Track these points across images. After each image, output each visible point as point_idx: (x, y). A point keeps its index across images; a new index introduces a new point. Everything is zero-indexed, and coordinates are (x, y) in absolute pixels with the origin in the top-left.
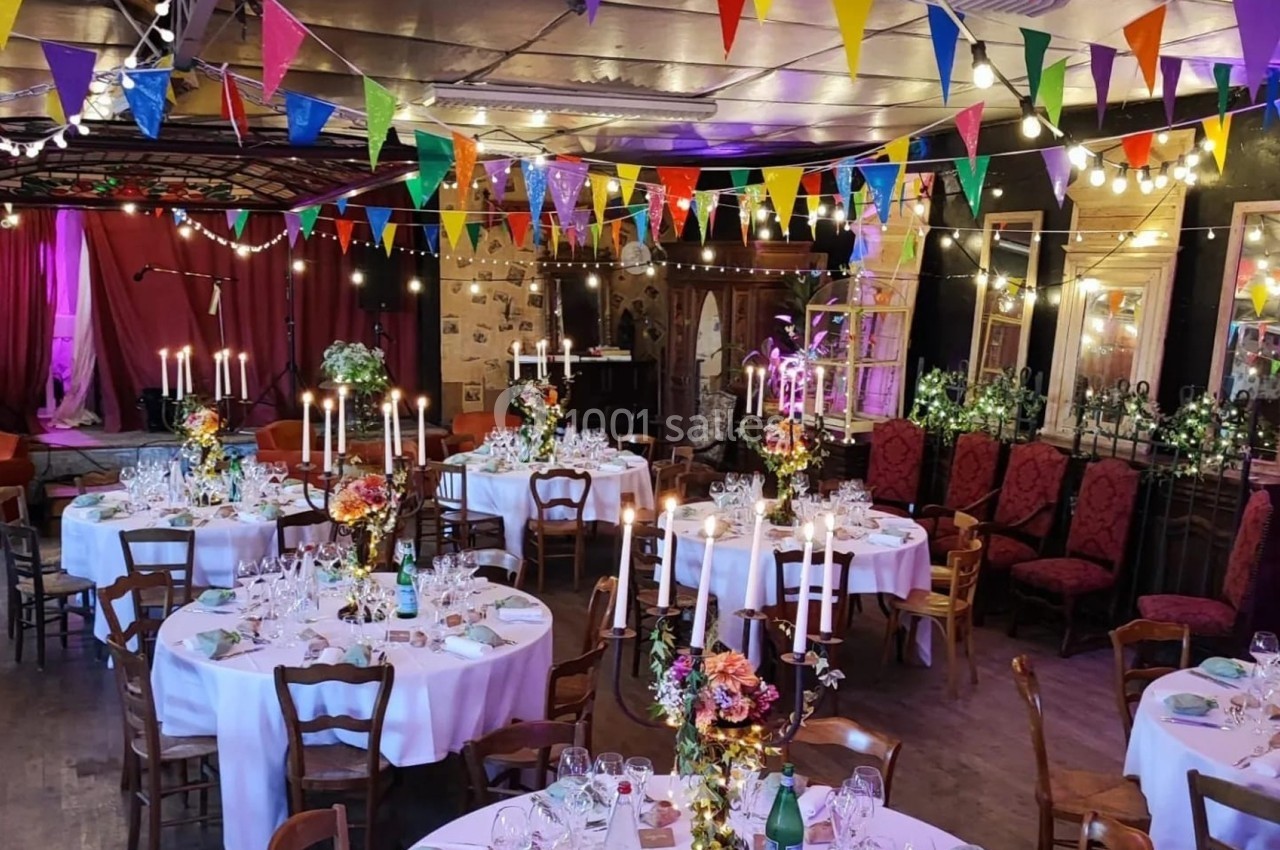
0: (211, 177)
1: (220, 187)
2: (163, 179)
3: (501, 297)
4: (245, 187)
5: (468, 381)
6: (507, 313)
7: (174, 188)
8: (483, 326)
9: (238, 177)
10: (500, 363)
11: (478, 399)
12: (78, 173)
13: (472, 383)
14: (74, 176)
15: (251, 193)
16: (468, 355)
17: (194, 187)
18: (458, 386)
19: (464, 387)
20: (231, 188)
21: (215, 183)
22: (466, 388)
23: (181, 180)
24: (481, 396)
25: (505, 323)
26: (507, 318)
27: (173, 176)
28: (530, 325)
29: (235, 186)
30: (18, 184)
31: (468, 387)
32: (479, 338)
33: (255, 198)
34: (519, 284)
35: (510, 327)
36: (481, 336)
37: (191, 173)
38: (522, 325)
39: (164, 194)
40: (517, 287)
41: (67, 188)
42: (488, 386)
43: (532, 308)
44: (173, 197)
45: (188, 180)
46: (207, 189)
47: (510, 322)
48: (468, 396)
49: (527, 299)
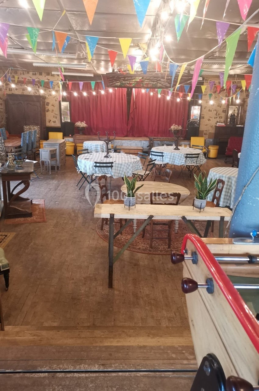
0: (154, 82)
1: (156, 84)
2: (145, 82)
3: (215, 110)
4: (160, 84)
5: (205, 130)
6: (216, 114)
7: (147, 84)
8: (210, 117)
9: (159, 82)
10: (213, 126)
12: (130, 81)
13: (206, 131)
14: (129, 82)
15: (161, 85)
16: (206, 124)
17: (150, 84)
18: (203, 131)
20: (157, 84)
21: (155, 83)
22: (204, 132)
23: (148, 82)
24: (208, 134)
26: (216, 116)
27: (147, 82)
28: (222, 117)
29: (158, 84)
30: (119, 84)
32: (209, 120)
33: (162, 86)
35: (217, 118)
36: (210, 119)
37: (150, 81)
38: (220, 117)
39: (145, 85)
40: (220, 108)
41: (128, 85)
42: (210, 131)
43: (223, 113)
44: (147, 86)
45: (150, 82)
46: (153, 84)
47: (217, 116)
48: (205, 134)
49: (222, 111)
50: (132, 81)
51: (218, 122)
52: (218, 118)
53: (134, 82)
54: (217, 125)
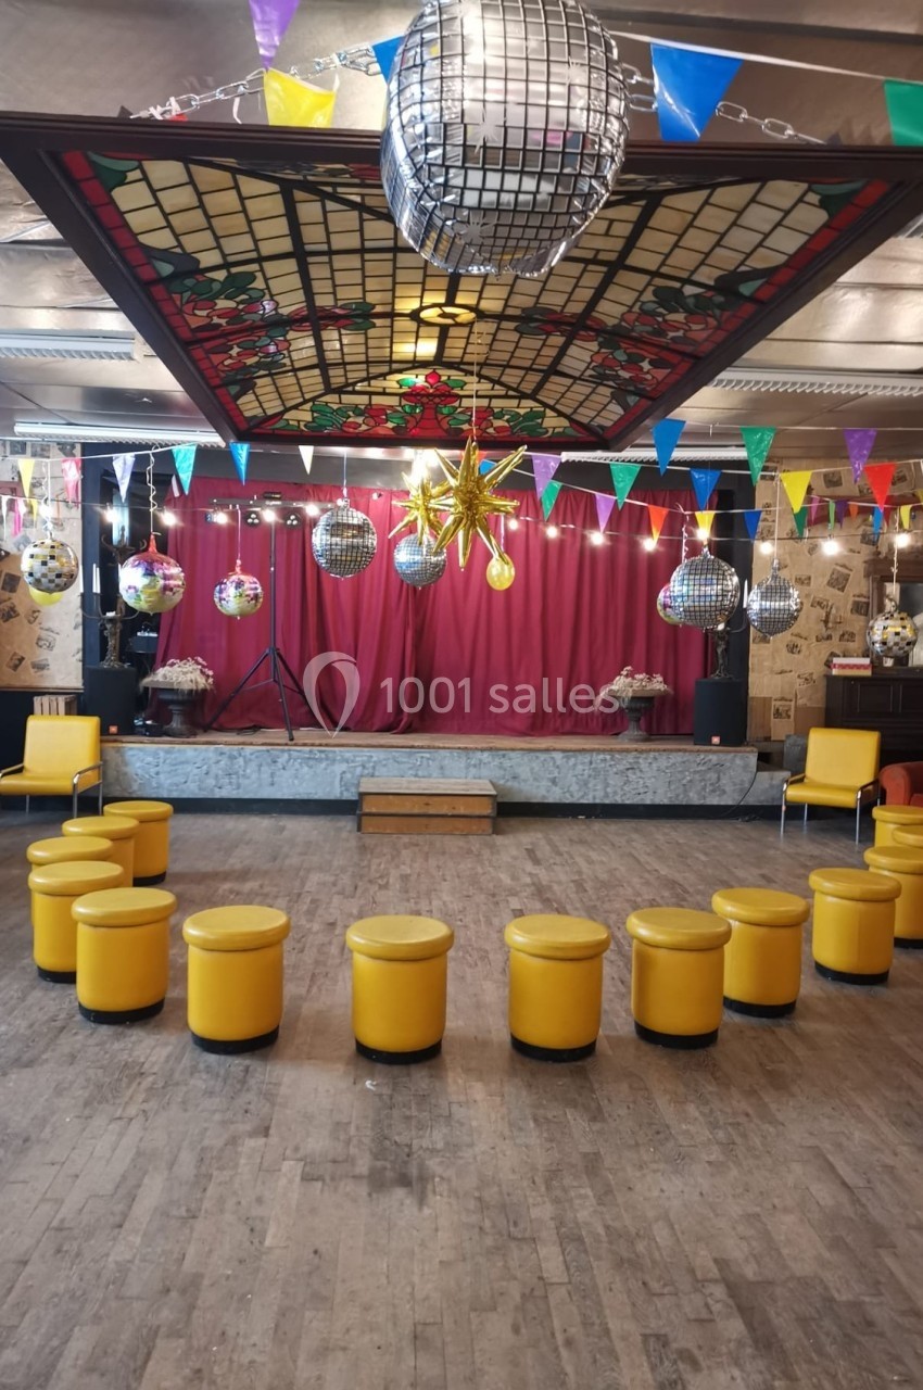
0: (522, 396)
1: (531, 415)
3: (819, 604)
5: (778, 696)
6: (826, 622)
7: (479, 418)
8: (798, 635)
10: (814, 677)
11: (789, 717)
13: (782, 699)
14: (364, 400)
16: (778, 667)
18: (766, 701)
19: (773, 703)
20: (543, 416)
21: (525, 407)
22: (776, 704)
23: (486, 403)
24: (792, 713)
25: (824, 633)
26: (827, 628)
27: (476, 394)
28: (852, 635)
29: (549, 413)
30: (307, 417)
31: (778, 703)
32: (793, 648)
34: (842, 589)
35: (829, 637)
36: (795, 646)
38: (843, 635)
39: (466, 427)
40: (840, 593)
42: (800, 702)
43: (855, 616)
45: (496, 403)
46: (515, 416)
47: (829, 632)
48: (778, 714)
49: (849, 607)
50: (384, 393)
51: (833, 655)
52: (836, 637)
53: (394, 401)
54: (835, 672)
